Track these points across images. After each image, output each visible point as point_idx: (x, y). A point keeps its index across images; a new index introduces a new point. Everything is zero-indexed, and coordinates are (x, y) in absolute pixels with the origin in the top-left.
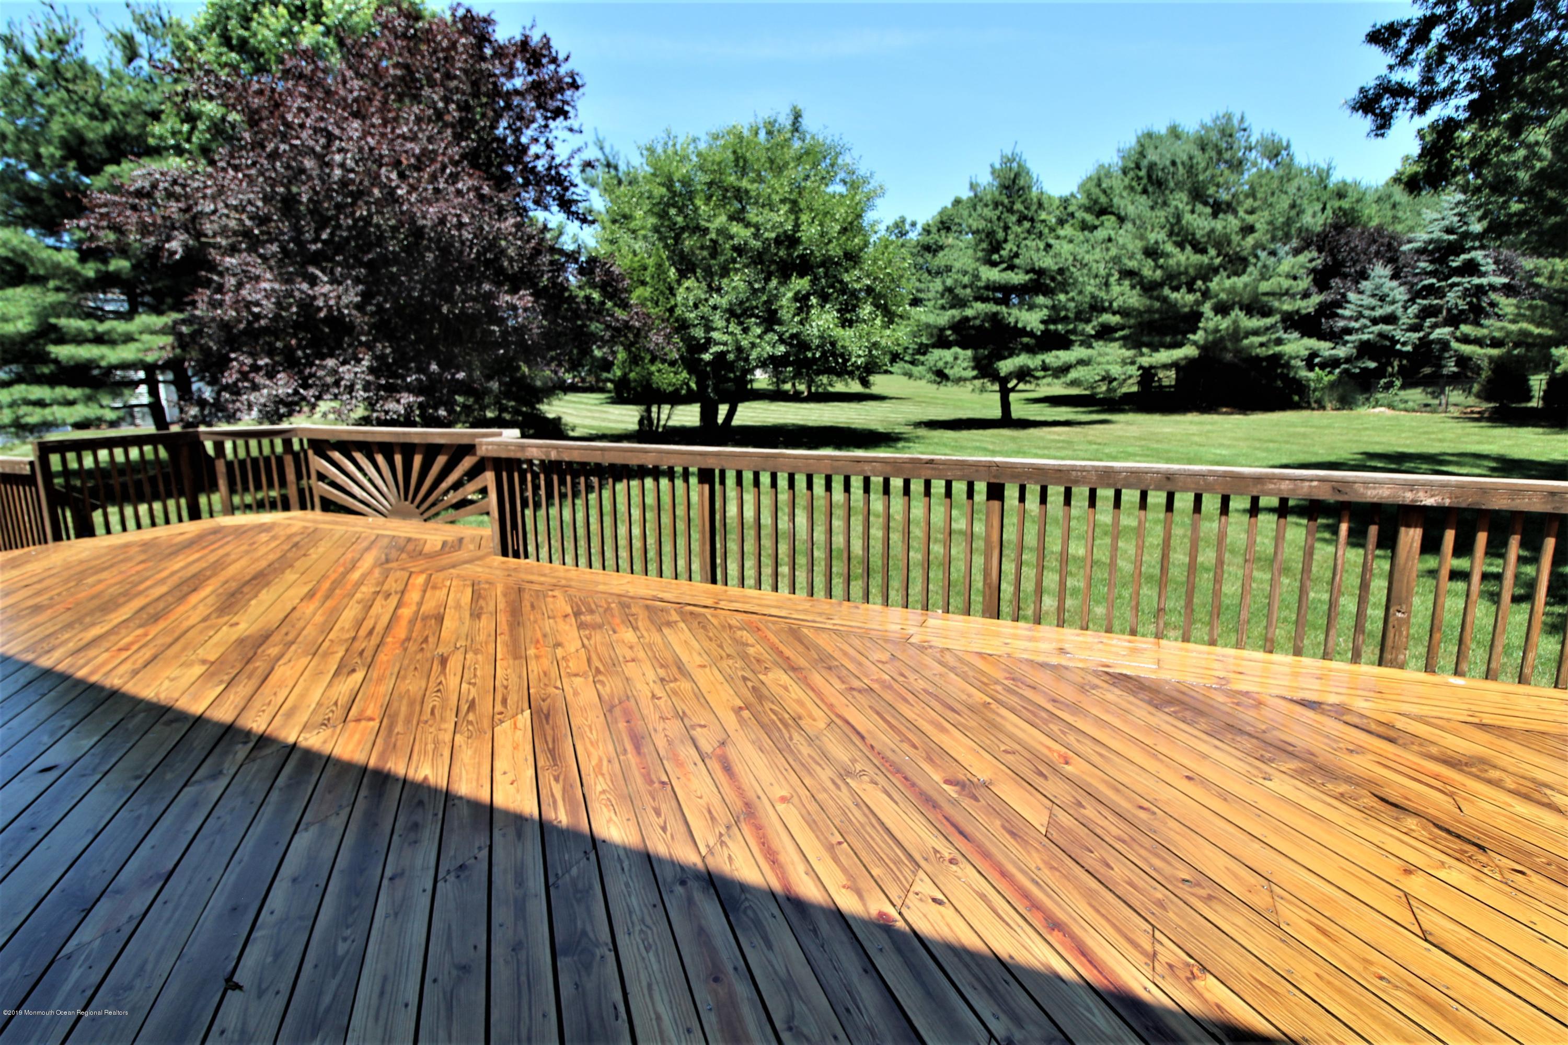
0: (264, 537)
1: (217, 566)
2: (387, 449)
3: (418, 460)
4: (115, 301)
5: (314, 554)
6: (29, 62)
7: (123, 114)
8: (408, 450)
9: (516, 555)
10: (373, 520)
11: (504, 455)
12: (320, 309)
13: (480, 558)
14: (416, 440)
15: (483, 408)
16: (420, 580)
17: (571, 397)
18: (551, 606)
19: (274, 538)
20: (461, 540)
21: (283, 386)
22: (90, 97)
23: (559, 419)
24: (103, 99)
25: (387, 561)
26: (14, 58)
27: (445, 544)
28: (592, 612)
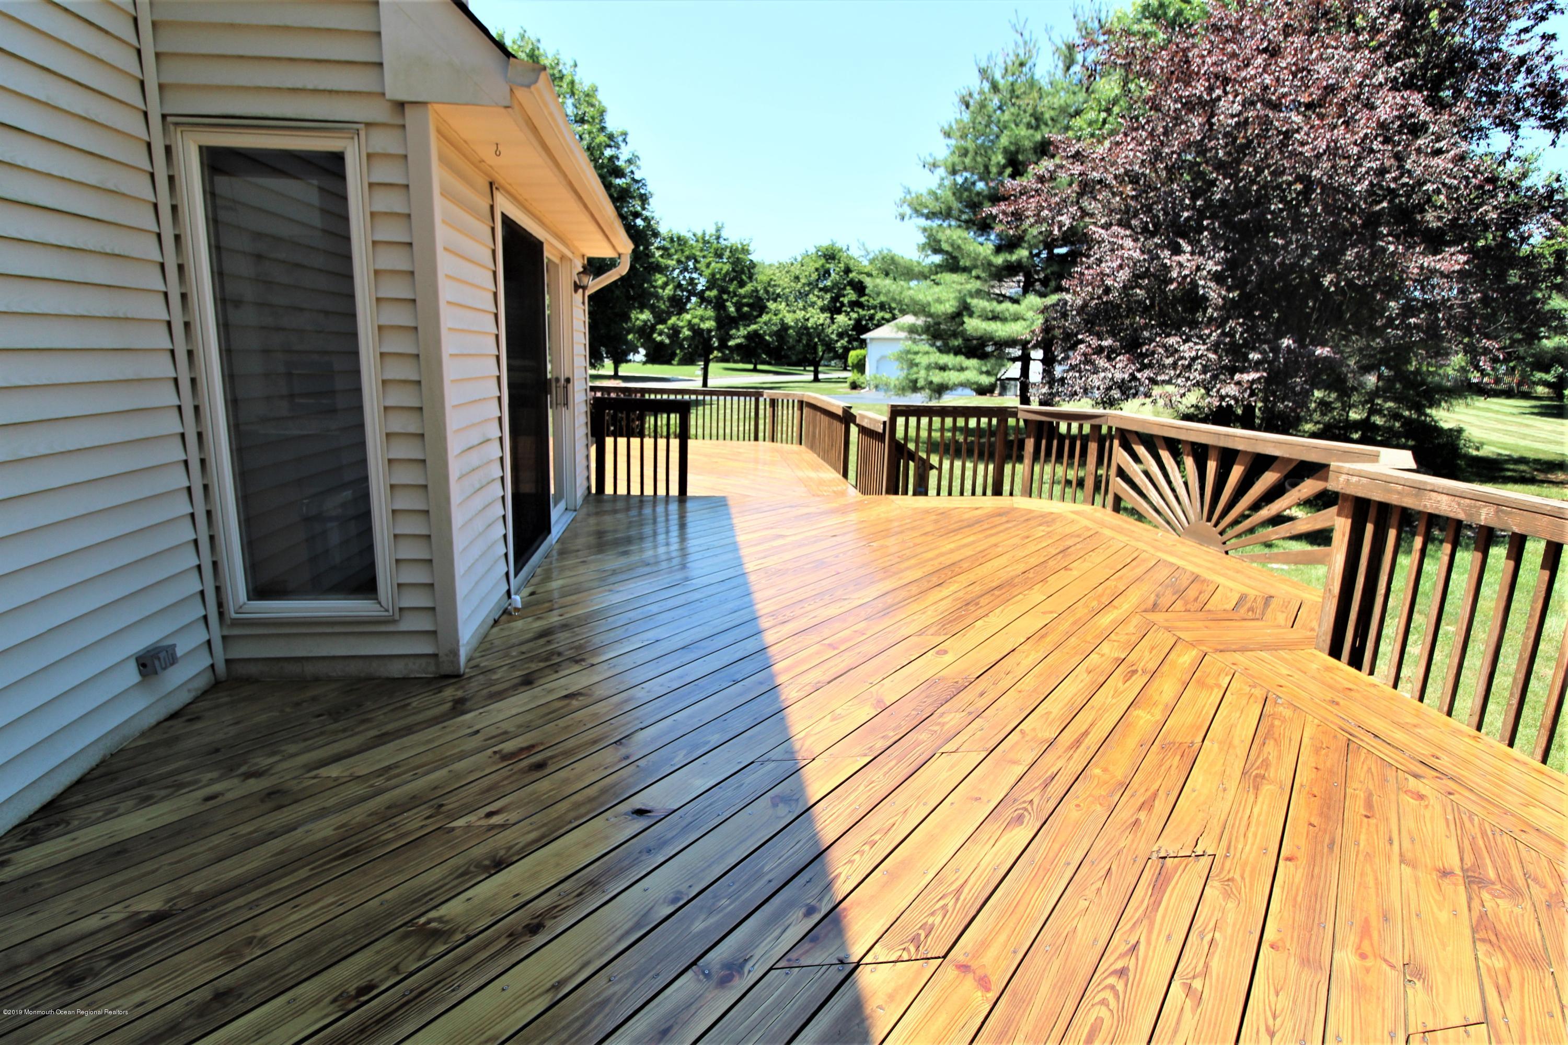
0: (1040, 531)
1: (982, 558)
2: (1200, 452)
3: (1237, 472)
4: (1011, 287)
5: (1078, 568)
6: (995, 88)
7: (1052, 119)
8: (1228, 457)
9: (1356, 661)
10: (1165, 536)
11: (1377, 496)
12: (1172, 281)
13: (1291, 646)
14: (1240, 447)
15: (1347, 407)
16: (1185, 658)
17: (1481, 402)
18: (1409, 823)
19: (1049, 534)
20: (1268, 599)
21: (1121, 368)
22: (1030, 110)
23: (1460, 431)
24: (1039, 109)
25: (1155, 607)
26: (986, 86)
27: (1243, 598)
28: (1514, 893)
